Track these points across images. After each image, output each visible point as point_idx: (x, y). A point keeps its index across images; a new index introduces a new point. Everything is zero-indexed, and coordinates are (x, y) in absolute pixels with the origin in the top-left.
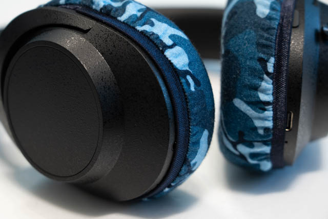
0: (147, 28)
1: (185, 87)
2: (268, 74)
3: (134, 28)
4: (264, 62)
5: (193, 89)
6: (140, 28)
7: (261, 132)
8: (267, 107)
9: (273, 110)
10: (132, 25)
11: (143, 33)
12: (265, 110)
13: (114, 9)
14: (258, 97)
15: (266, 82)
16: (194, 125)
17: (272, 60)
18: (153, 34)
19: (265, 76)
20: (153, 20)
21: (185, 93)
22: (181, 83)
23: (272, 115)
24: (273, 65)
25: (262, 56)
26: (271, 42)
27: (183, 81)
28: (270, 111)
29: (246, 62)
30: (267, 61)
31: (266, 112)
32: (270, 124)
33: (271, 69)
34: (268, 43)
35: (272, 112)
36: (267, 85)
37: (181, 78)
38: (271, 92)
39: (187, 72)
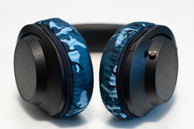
0: (65, 41)
1: (74, 70)
2: (114, 73)
3: (59, 40)
4: (112, 67)
5: (78, 71)
6: (62, 40)
7: (113, 100)
8: (113, 89)
9: (117, 90)
10: (59, 38)
11: (62, 43)
12: (113, 90)
13: (56, 30)
14: (109, 84)
15: (113, 77)
16: (76, 87)
17: (116, 67)
18: (67, 44)
19: (112, 74)
20: (71, 37)
21: (73, 72)
22: (72, 68)
23: (116, 92)
24: (116, 69)
25: (112, 64)
26: (117, 58)
27: (73, 67)
28: (115, 90)
29: (105, 67)
30: (113, 67)
31: (113, 91)
32: (116, 96)
33: (115, 71)
34: (116, 58)
35: (116, 91)
36: (113, 78)
37: (72, 65)
38: (115, 81)
39: (77, 63)
